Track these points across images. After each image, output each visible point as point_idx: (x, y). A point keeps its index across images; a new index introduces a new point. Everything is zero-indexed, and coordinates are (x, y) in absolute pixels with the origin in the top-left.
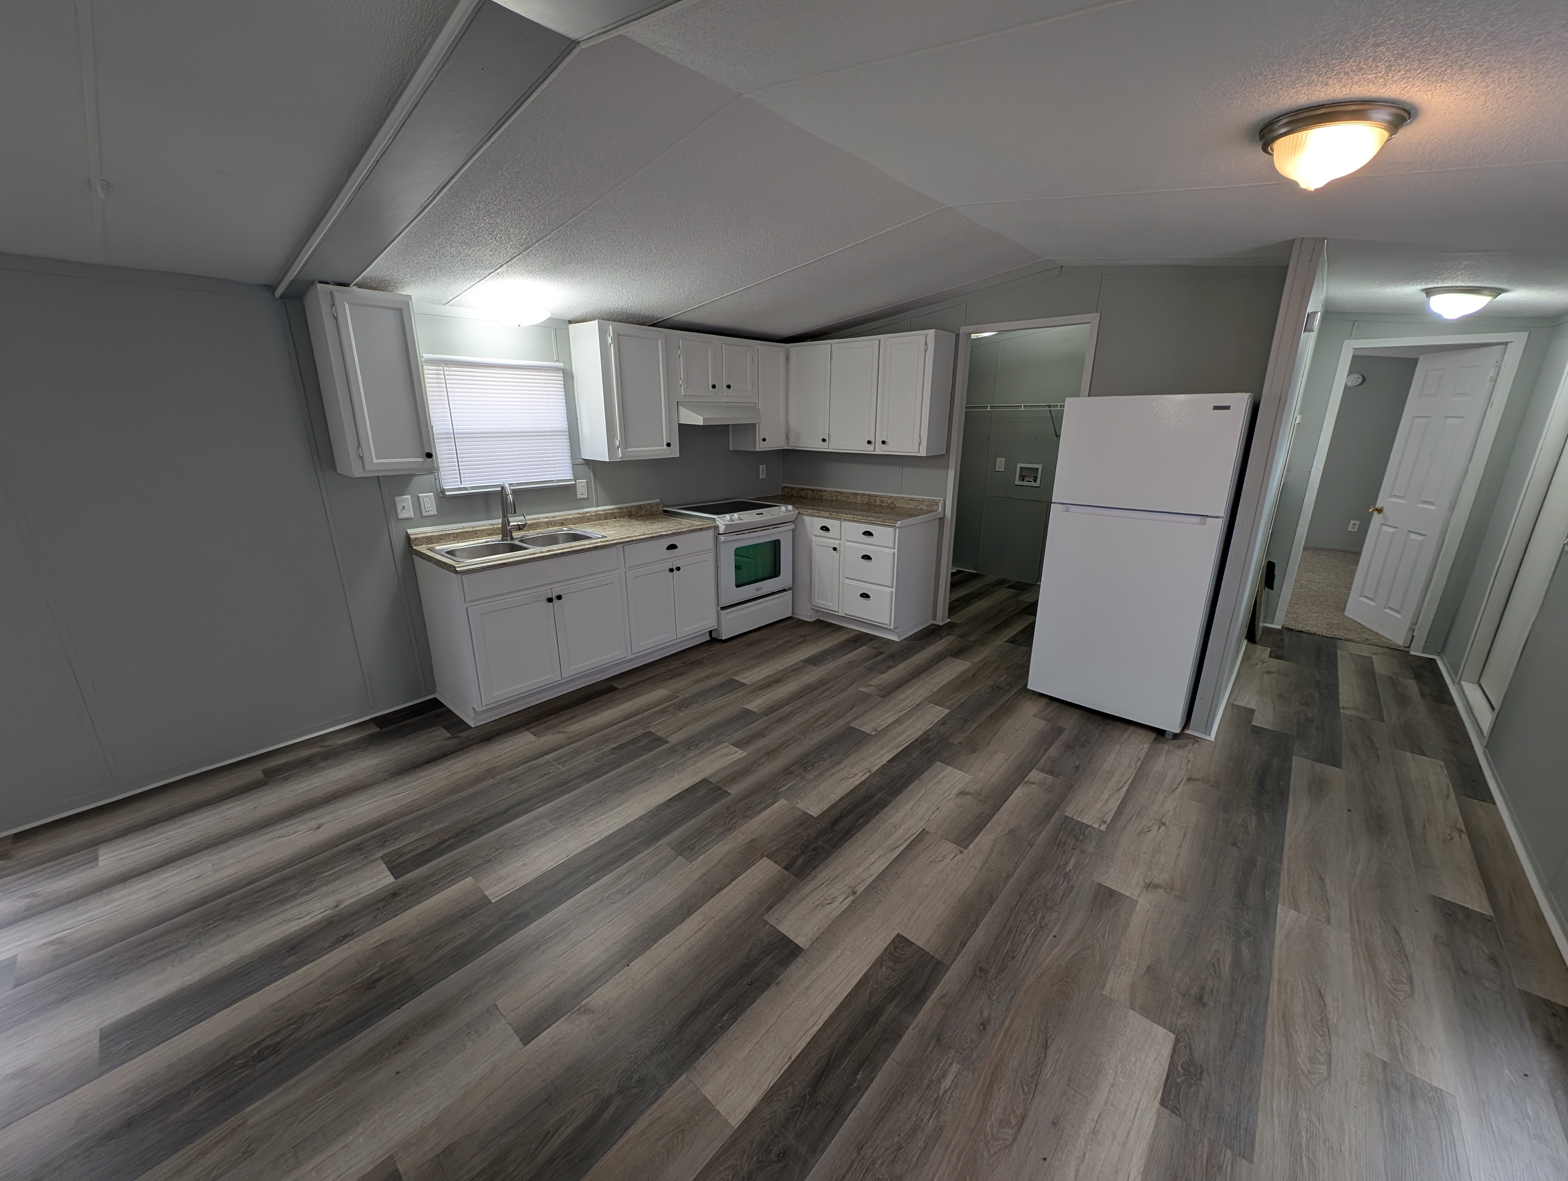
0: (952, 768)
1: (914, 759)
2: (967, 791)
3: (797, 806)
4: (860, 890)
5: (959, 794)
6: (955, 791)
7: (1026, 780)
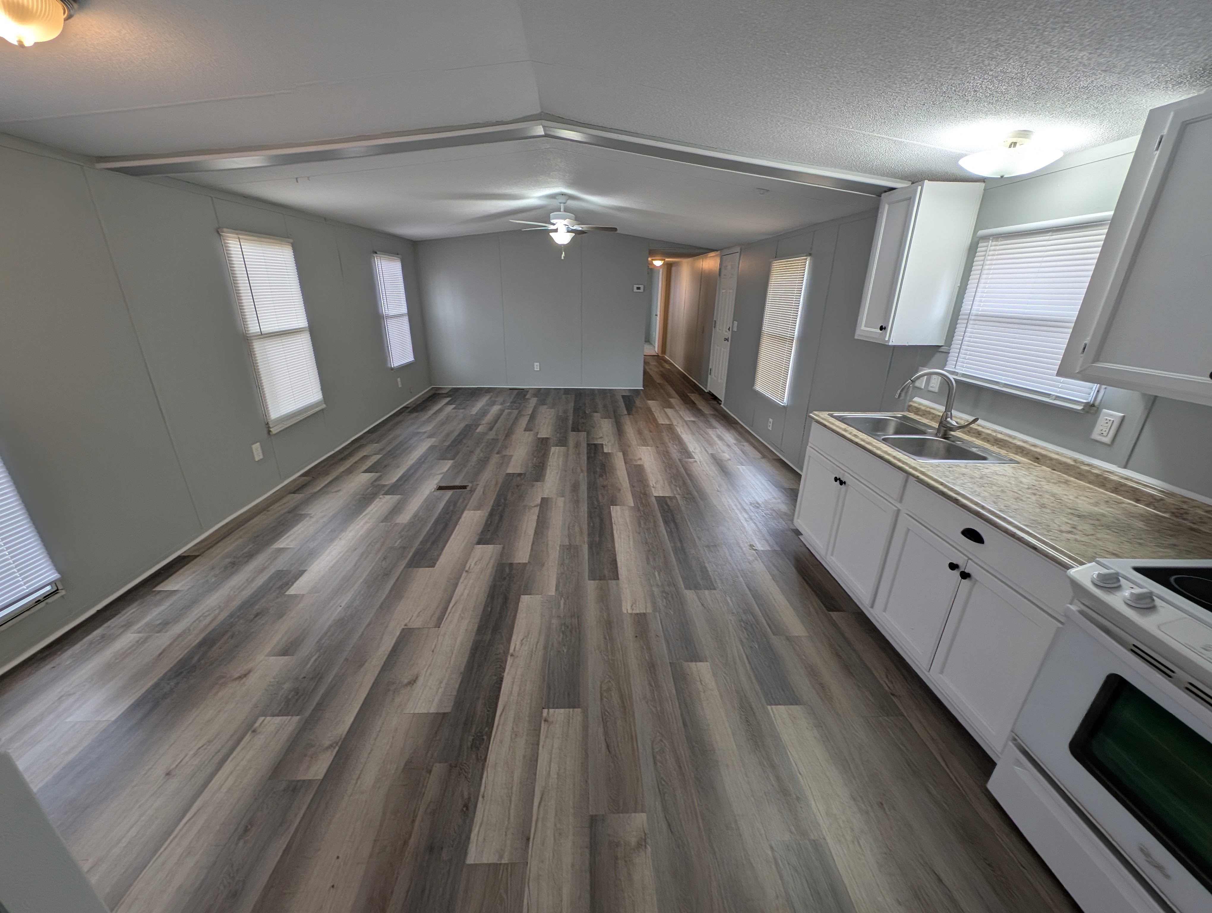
0: (431, 712)
1: (478, 698)
2: (409, 688)
3: (540, 596)
4: (464, 574)
5: (417, 677)
6: (421, 679)
7: (337, 748)
